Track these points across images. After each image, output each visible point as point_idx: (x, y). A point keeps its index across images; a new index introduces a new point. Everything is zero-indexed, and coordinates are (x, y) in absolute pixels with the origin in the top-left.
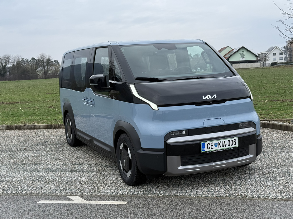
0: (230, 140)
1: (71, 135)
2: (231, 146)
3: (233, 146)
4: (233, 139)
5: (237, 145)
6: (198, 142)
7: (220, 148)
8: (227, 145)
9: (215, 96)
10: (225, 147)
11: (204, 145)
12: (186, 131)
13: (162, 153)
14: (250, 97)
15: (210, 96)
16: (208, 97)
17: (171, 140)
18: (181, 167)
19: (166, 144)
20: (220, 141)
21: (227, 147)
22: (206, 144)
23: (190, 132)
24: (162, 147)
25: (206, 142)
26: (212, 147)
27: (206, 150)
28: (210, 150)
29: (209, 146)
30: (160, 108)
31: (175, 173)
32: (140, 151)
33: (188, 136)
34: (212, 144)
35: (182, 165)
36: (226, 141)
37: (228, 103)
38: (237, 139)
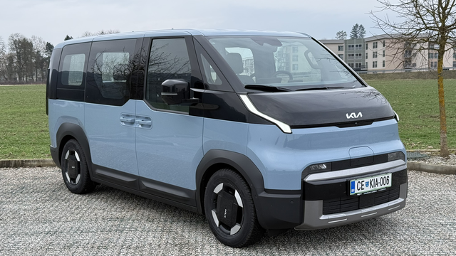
0: (383, 177)
1: (79, 176)
2: (383, 186)
3: (386, 186)
4: (386, 176)
5: (390, 185)
6: (345, 180)
7: (372, 189)
8: (379, 184)
9: (360, 113)
10: (377, 188)
11: (353, 183)
12: (327, 164)
13: (299, 196)
14: (395, 117)
15: (354, 114)
16: (353, 115)
17: (311, 178)
18: (323, 217)
19: (304, 184)
20: (371, 179)
21: (379, 187)
22: (356, 182)
23: (334, 166)
24: (299, 187)
25: (356, 179)
26: (363, 187)
27: (356, 191)
28: (361, 191)
29: (360, 185)
30: (293, 130)
31: (315, 225)
32: (263, 194)
33: (332, 171)
34: (363, 183)
35: (325, 213)
36: (379, 178)
37: (375, 124)
38: (390, 175)
